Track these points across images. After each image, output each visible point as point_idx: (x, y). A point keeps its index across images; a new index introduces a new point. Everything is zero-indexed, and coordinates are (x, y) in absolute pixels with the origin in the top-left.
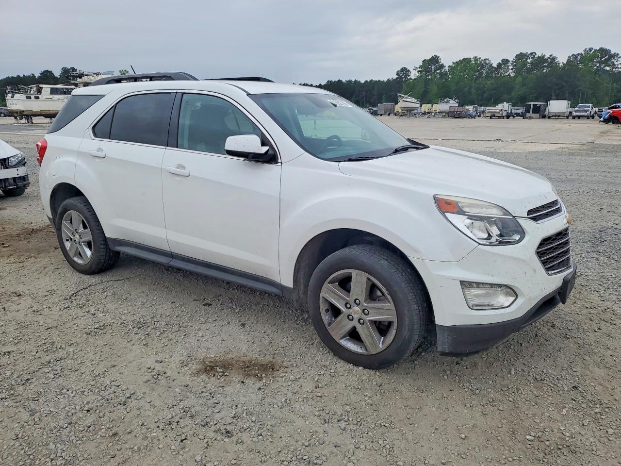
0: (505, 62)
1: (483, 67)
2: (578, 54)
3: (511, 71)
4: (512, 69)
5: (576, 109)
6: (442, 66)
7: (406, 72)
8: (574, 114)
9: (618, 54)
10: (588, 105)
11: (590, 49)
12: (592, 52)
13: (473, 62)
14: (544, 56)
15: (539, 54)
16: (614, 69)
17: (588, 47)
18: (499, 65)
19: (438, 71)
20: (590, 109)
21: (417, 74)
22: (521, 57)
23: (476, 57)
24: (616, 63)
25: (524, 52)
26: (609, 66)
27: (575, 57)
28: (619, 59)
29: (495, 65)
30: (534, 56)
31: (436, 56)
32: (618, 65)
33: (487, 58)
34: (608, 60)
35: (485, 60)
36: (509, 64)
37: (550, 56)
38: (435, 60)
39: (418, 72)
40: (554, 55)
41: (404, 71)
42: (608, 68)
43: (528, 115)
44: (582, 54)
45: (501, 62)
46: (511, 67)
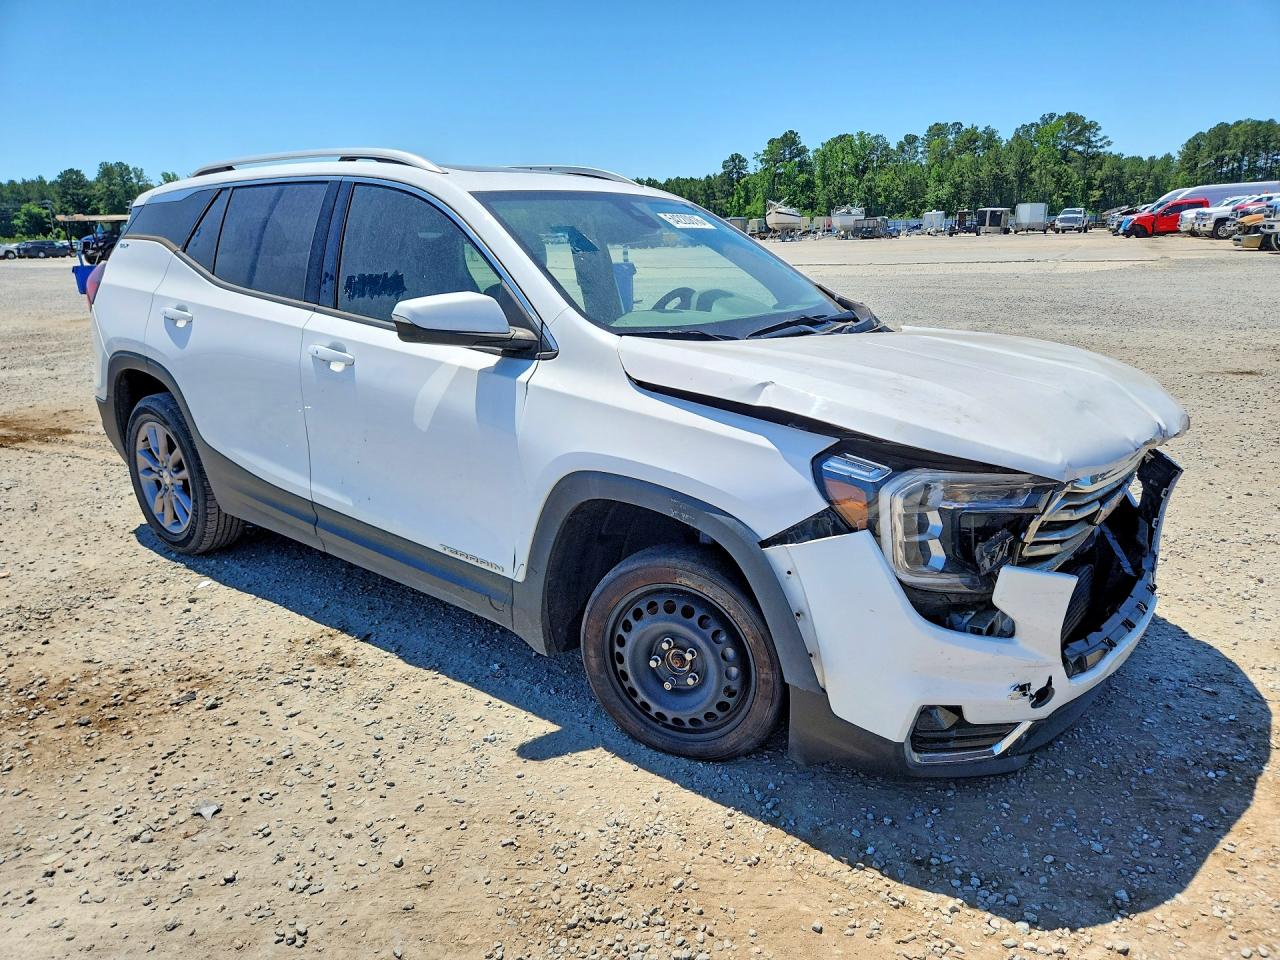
0: (911, 140)
1: (873, 150)
2: (1032, 125)
3: (920, 156)
4: (922, 153)
5: (1060, 216)
6: (803, 151)
7: (740, 161)
8: (1059, 225)
9: (1096, 124)
10: (1077, 209)
11: (1052, 116)
12: (1055, 120)
13: (857, 142)
14: (977, 128)
15: (967, 125)
16: (1090, 150)
17: (1047, 112)
18: (901, 146)
19: (797, 160)
20: (1082, 216)
21: (760, 166)
22: (938, 130)
23: (862, 133)
24: (1093, 139)
25: (942, 122)
26: (1081, 143)
27: (1026, 129)
28: (1098, 132)
29: (893, 146)
30: (959, 129)
31: (791, 132)
32: (1096, 141)
33: (880, 134)
34: (1079, 133)
35: (877, 137)
36: (917, 144)
37: (986, 128)
38: (790, 140)
39: (761, 161)
40: (992, 127)
41: (737, 161)
42: (1080, 148)
43: (983, 229)
44: (1038, 125)
45: (903, 140)
46: (920, 150)
